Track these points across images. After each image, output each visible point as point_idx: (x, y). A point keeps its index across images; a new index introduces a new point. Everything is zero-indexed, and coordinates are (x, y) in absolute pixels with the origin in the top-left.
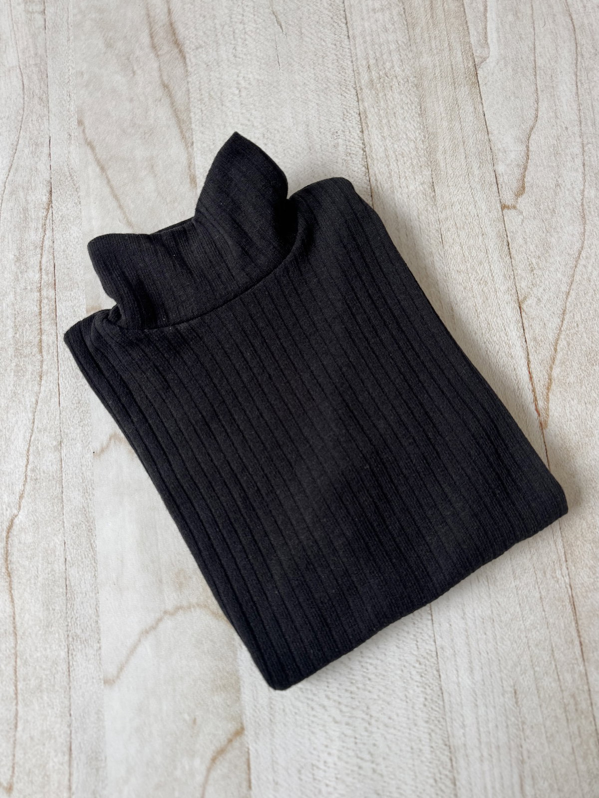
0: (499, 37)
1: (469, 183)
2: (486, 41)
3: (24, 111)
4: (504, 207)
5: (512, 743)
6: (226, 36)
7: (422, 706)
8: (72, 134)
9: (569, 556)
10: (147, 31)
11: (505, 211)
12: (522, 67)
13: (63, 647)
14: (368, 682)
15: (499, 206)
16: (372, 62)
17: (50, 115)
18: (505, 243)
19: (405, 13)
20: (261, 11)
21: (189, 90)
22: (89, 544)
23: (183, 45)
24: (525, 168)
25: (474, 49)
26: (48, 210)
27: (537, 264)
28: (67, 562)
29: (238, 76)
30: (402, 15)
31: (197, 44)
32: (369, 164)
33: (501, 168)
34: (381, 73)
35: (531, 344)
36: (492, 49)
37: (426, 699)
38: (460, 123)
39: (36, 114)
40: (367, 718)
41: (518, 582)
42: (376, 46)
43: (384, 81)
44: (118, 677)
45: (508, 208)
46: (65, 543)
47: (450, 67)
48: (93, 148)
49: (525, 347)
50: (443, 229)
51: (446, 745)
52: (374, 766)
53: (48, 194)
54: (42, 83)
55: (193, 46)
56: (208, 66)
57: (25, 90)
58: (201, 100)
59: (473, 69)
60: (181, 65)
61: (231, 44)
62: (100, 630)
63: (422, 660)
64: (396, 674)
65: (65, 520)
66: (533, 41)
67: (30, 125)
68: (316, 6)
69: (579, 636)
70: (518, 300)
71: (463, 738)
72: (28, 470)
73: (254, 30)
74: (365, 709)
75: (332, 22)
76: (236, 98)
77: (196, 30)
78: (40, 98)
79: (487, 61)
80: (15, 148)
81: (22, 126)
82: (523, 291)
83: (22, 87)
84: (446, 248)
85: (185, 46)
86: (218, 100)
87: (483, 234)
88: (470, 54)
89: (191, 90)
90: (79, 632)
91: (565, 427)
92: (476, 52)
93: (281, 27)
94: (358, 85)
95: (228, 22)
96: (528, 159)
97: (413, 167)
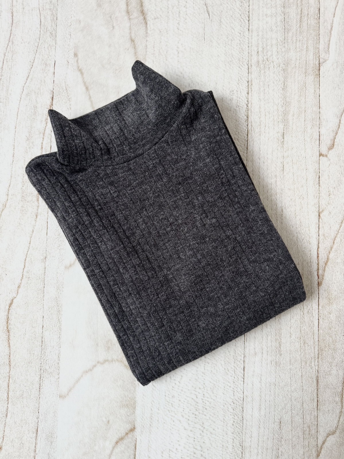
1: (304, 137)
2: (328, 49)
3: (39, 40)
4: (321, 155)
5: (274, 447)
7: (231, 425)
8: (70, 62)
9: (320, 356)
11: (321, 157)
13: (37, 375)
14: (205, 410)
15: (318, 153)
16: (260, 49)
18: (318, 177)
21: (147, 46)
22: (58, 319)
24: (336, 133)
25: (321, 53)
27: (333, 192)
28: (44, 328)
29: (178, 43)
32: (249, 115)
33: (323, 131)
34: (264, 58)
35: (321, 237)
37: (234, 422)
38: (305, 98)
40: (202, 428)
41: (291, 366)
42: (264, 40)
43: (266, 63)
44: (68, 394)
45: (323, 155)
46: (43, 317)
47: (305, 62)
48: (82, 74)
49: (318, 239)
50: (284, 162)
51: (241, 446)
52: (202, 453)
54: (53, 23)
56: (160, 32)
57: (42, 26)
59: (318, 65)
60: (144, 28)
62: (59, 368)
63: (235, 402)
64: (220, 407)
65: (44, 304)
68: (232, 5)
69: (317, 397)
70: (319, 211)
71: (250, 443)
72: (25, 271)
74: (201, 424)
78: (51, 33)
79: (327, 62)
80: (32, 64)
81: (38, 50)
82: (322, 206)
83: (40, 23)
84: (285, 174)
87: (306, 169)
88: (318, 55)
90: (47, 368)
91: (331, 287)
92: (322, 55)
93: (209, 15)
94: (250, 63)
96: (339, 128)
97: (274, 121)
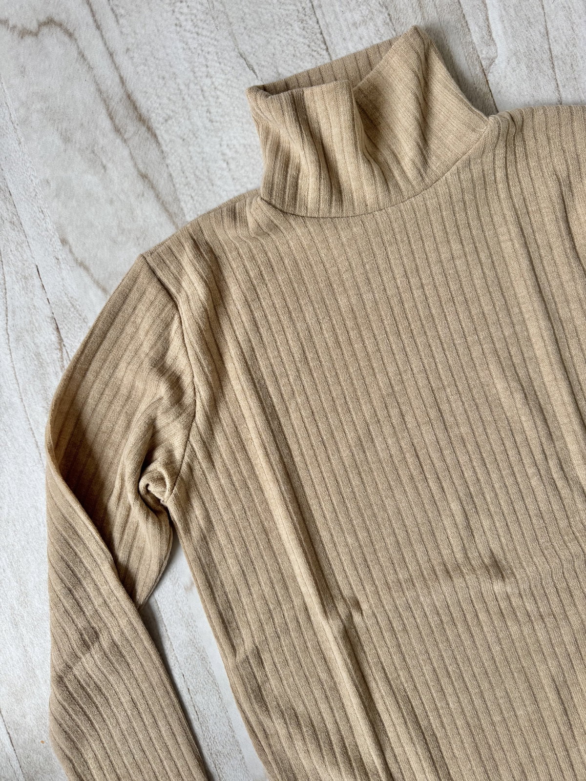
0: (505, 27)
6: (195, 97)
10: (104, 111)
12: (537, 61)
17: (30, 240)
19: (391, 20)
20: (226, 55)
23: (149, 119)
26: (61, 350)
30: (388, 24)
31: (165, 115)
36: (498, 45)
39: (13, 242)
53: (55, 333)
55: (161, 119)
58: (188, 184)
61: (202, 106)
66: (544, 23)
67: (11, 256)
73: (224, 83)
75: (310, 52)
76: (225, 173)
77: (158, 97)
85: (152, 120)
86: (206, 180)
89: (174, 175)
95: (193, 79)
